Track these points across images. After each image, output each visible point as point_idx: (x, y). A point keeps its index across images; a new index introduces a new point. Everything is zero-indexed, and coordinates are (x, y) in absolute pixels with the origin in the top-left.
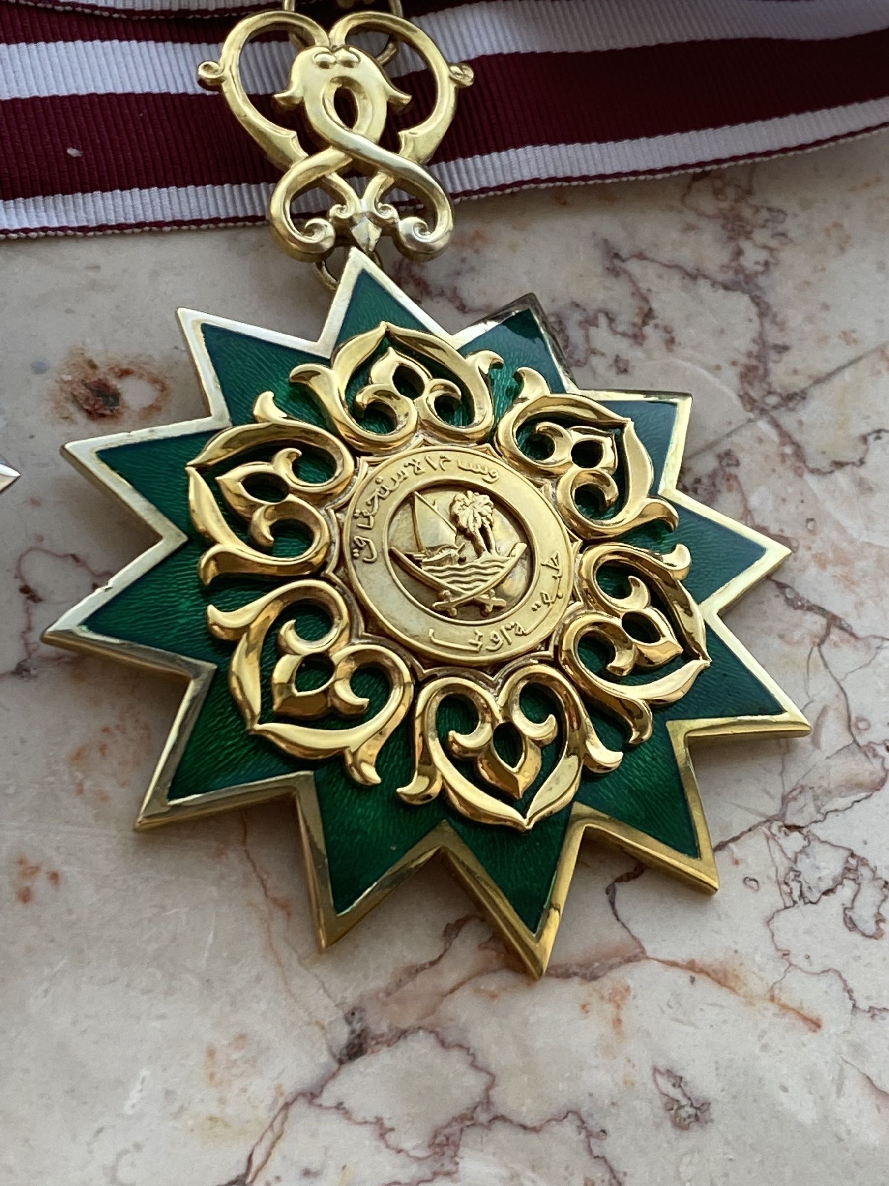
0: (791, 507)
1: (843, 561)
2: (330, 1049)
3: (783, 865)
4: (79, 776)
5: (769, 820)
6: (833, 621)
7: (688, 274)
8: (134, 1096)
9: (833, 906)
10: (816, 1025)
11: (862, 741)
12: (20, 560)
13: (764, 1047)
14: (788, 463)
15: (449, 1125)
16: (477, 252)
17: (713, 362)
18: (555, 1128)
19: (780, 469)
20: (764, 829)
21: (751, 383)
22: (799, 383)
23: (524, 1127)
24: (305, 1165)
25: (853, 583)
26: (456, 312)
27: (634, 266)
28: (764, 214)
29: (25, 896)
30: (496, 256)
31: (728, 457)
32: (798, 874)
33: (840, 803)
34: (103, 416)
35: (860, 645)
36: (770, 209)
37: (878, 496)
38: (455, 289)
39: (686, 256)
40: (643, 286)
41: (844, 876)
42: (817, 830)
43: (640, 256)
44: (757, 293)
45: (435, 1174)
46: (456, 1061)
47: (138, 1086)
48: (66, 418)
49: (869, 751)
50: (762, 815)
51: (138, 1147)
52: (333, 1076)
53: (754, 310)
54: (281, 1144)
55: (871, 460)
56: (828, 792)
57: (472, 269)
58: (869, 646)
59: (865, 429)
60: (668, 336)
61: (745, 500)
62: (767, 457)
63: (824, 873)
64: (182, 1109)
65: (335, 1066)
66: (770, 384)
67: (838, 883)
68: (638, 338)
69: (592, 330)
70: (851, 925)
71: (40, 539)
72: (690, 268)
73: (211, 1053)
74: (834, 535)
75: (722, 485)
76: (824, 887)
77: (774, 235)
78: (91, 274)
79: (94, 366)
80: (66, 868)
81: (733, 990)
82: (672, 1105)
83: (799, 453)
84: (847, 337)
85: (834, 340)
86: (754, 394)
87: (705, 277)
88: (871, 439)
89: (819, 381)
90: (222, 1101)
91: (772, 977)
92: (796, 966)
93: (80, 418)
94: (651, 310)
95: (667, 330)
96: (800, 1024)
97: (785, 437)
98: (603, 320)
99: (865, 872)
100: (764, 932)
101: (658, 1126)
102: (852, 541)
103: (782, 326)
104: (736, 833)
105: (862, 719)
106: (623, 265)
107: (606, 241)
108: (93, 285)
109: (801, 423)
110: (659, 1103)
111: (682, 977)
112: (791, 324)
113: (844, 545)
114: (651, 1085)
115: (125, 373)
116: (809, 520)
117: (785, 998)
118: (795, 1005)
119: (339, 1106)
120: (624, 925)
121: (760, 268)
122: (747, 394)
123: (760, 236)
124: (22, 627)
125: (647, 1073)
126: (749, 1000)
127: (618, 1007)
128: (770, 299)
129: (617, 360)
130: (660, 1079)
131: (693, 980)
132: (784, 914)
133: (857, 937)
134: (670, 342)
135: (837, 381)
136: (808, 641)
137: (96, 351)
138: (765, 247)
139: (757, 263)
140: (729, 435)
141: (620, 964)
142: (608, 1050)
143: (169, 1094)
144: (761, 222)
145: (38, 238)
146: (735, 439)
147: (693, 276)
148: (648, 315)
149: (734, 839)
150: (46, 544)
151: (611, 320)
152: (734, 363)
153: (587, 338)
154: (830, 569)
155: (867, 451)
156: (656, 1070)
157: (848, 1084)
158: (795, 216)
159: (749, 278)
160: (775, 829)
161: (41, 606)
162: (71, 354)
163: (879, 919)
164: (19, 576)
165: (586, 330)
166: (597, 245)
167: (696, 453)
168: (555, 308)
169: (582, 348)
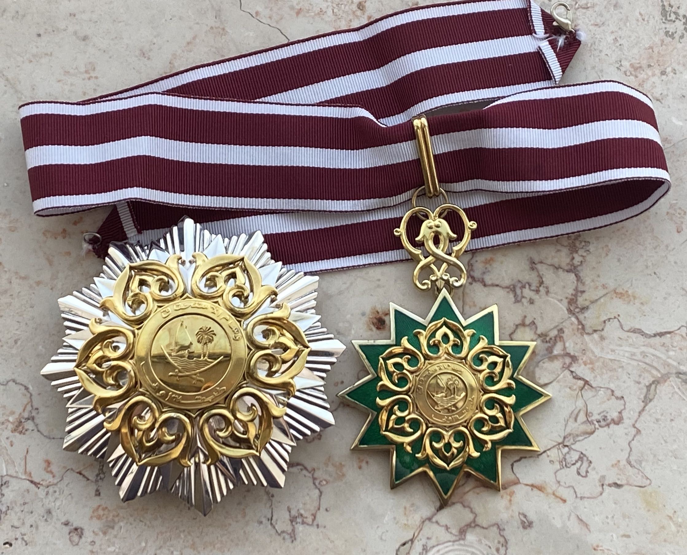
0: (578, 346)
1: (592, 363)
2: (435, 507)
3: (561, 456)
5: (559, 444)
6: (586, 382)
7: (556, 267)
8: (386, 518)
9: (574, 468)
10: (564, 501)
11: (590, 420)
13: (550, 508)
14: (580, 331)
15: (464, 527)
16: (491, 265)
17: (560, 298)
18: (491, 528)
19: (576, 333)
20: (557, 446)
21: (571, 305)
22: (587, 303)
23: (483, 528)
24: (427, 536)
25: (594, 370)
26: (482, 286)
27: (539, 266)
28: (583, 244)
29: (360, 468)
30: (496, 266)
31: (561, 331)
32: (565, 459)
33: (580, 438)
34: (380, 328)
35: (593, 390)
36: (585, 242)
37: (606, 341)
38: (483, 279)
39: (556, 261)
40: (541, 273)
41: (578, 460)
42: (573, 447)
43: (541, 262)
44: (577, 273)
45: (460, 539)
46: (467, 510)
47: (387, 516)
48: (371, 330)
49: (591, 423)
50: (557, 442)
51: (387, 531)
52: (435, 515)
53: (575, 278)
54: (422, 531)
55: (605, 330)
56: (577, 436)
57: (489, 271)
58: (596, 390)
59: (605, 318)
60: (547, 290)
61: (564, 345)
62: (573, 330)
63: (573, 459)
64: (398, 522)
65: (436, 511)
66: (577, 305)
67: (577, 461)
68: (537, 291)
69: (524, 290)
70: (579, 473)
72: (557, 266)
73: (405, 508)
74: (591, 355)
75: (558, 339)
76: (572, 463)
77: (585, 251)
78: (378, 282)
79: (378, 313)
80: (370, 461)
81: (543, 492)
82: (523, 522)
83: (583, 328)
84: (604, 287)
85: (600, 288)
86: (572, 309)
87: (561, 268)
88: (607, 322)
89: (593, 302)
90: (408, 520)
91: (554, 488)
92: (562, 486)
93: (374, 329)
94: (543, 281)
95: (547, 288)
96: (561, 501)
97: (580, 323)
98: (527, 286)
99: (585, 459)
100: (554, 475)
101: (518, 528)
102: (596, 356)
103: (583, 284)
104: (549, 447)
105: (591, 413)
106: (536, 266)
107: (531, 258)
108: (379, 286)
109: (585, 317)
110: (519, 522)
111: (529, 488)
112: (587, 283)
113: (593, 358)
114: (518, 517)
115: (386, 314)
116: (584, 350)
117: (557, 494)
118: (560, 496)
120: (515, 474)
121: (579, 264)
122: (569, 308)
123: (581, 252)
125: (517, 514)
126: (547, 494)
127: (511, 496)
128: (581, 274)
129: (530, 299)
130: (521, 516)
131: (532, 489)
132: (561, 471)
133: (580, 477)
134: (547, 292)
135: (599, 303)
136: (578, 390)
137: (379, 308)
138: (582, 256)
139: (578, 262)
140: (562, 323)
141: (512, 485)
142: (507, 508)
143: (395, 518)
144: (581, 247)
146: (564, 324)
147: (557, 268)
148: (541, 283)
149: (549, 450)
151: (530, 286)
152: (567, 298)
153: (522, 292)
154: (588, 366)
155: (605, 326)
156: (519, 513)
157: (571, 518)
158: (593, 243)
159: (575, 267)
160: (561, 446)
162: (372, 309)
163: (587, 472)
165: (522, 290)
166: (528, 260)
167: (551, 330)
168: (513, 283)
169: (520, 296)
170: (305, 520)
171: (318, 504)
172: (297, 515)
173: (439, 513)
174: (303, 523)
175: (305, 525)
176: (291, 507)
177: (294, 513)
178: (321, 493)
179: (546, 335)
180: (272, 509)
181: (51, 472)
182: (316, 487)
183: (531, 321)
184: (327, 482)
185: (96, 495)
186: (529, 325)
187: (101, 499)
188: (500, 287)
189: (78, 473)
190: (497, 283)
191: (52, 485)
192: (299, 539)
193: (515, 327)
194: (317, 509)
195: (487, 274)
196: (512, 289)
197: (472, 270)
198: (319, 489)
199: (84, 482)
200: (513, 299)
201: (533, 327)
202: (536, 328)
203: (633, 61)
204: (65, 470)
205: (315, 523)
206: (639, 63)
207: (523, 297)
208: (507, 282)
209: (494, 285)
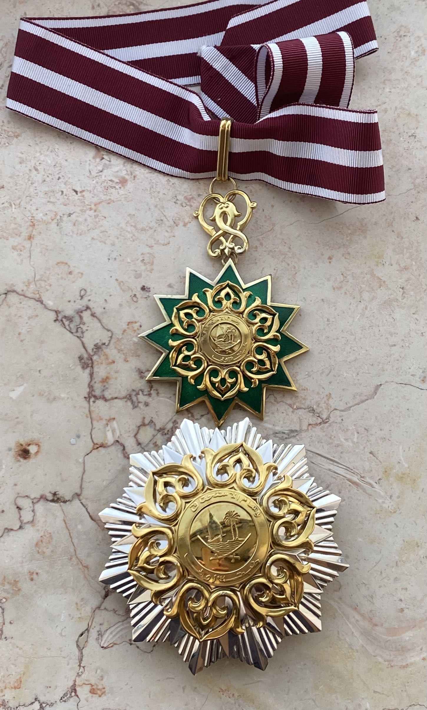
2: (101, 596)
4: (38, 549)
8: (63, 617)
12: (15, 501)
16: (107, 383)
17: (169, 396)
24: (100, 623)
26: (104, 402)
29: (32, 580)
30: (112, 383)
31: (175, 422)
38: (103, 396)
43: (148, 371)
45: (127, 618)
47: (63, 614)
48: (19, 461)
51: (65, 627)
52: (103, 602)
54: (94, 620)
57: (107, 388)
60: (157, 392)
64: (73, 617)
65: (103, 600)
68: (150, 395)
69: (139, 396)
71: (18, 494)
73: (77, 604)
78: (17, 420)
79: (22, 445)
80: (40, 571)
83: (193, 415)
90: (81, 614)
93: (22, 460)
98: (141, 393)
107: (139, 369)
108: (18, 423)
115: (29, 445)
119: (105, 609)
124: (19, 517)
129: (145, 402)
143: (70, 615)
150: (20, 495)
151: (142, 391)
153: (137, 399)
161: (22, 510)
162: (16, 444)
164: (16, 504)
165: (136, 396)
166: (136, 371)
167: (167, 423)
168: (128, 392)
169: (136, 402)
171: (2, 619)
173: (105, 600)
179: (164, 429)
183: (149, 420)
184: (7, 599)
186: (148, 424)
188: (119, 398)
190: (115, 396)
193: (137, 429)
195: (107, 390)
196: (129, 398)
197: (93, 390)
200: (131, 406)
201: (153, 424)
202: (155, 425)
203: (186, 194)
206: (191, 195)
207: (139, 402)
208: (124, 394)
209: (113, 399)
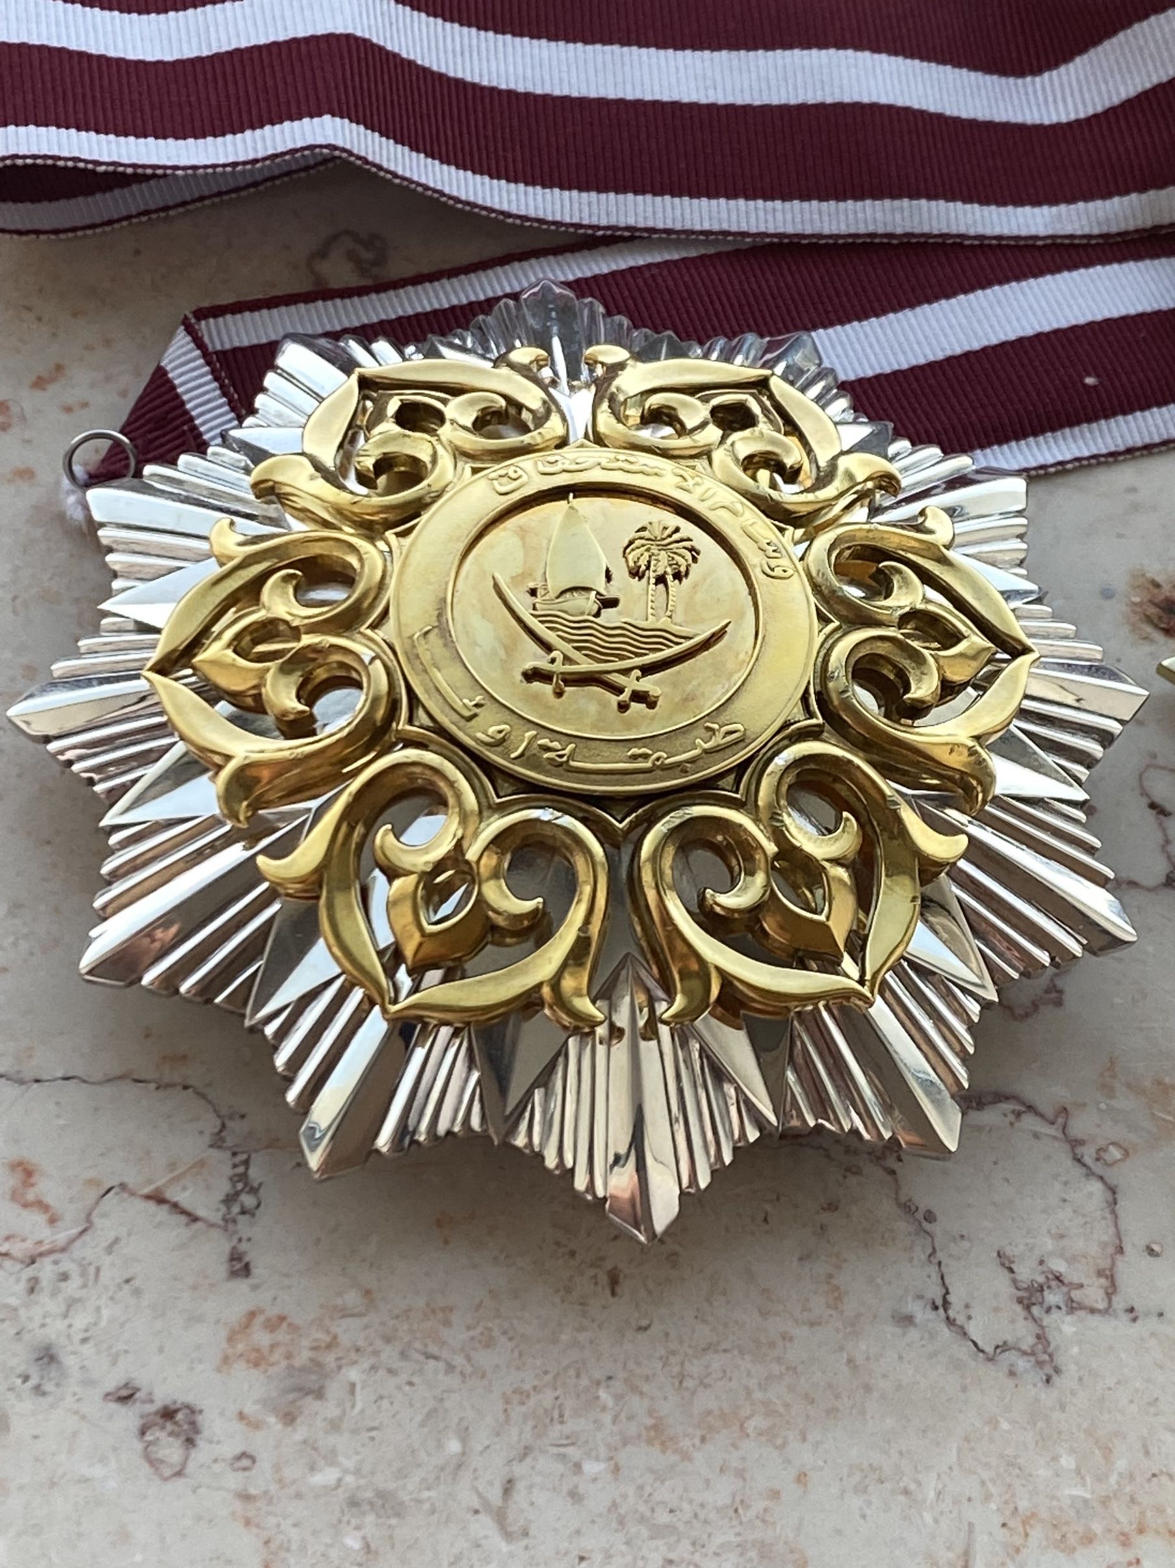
12: (1141, 776)
48: (1145, 638)
79: (1157, 585)
93: (1158, 636)
124: (1161, 842)
137: (1156, 570)
145: (1075, 469)
162: (1134, 576)
164: (1144, 793)
170: (1076, 1295)
171: (1112, 1230)
172: (1041, 1279)
174: (1073, 1307)
175: (1081, 1313)
176: (1009, 1251)
177: (1027, 1272)
178: (1113, 1190)
180: (940, 1264)
181: (41, 1205)
182: (1090, 1173)
184: (1127, 1154)
185: (234, 1274)
187: (255, 1287)
189: (148, 1197)
191: (51, 1252)
192: (1071, 1370)
194: (1111, 1250)
198: (1101, 1178)
199: (175, 1230)
204: (93, 1194)
205: (1119, 1303)
